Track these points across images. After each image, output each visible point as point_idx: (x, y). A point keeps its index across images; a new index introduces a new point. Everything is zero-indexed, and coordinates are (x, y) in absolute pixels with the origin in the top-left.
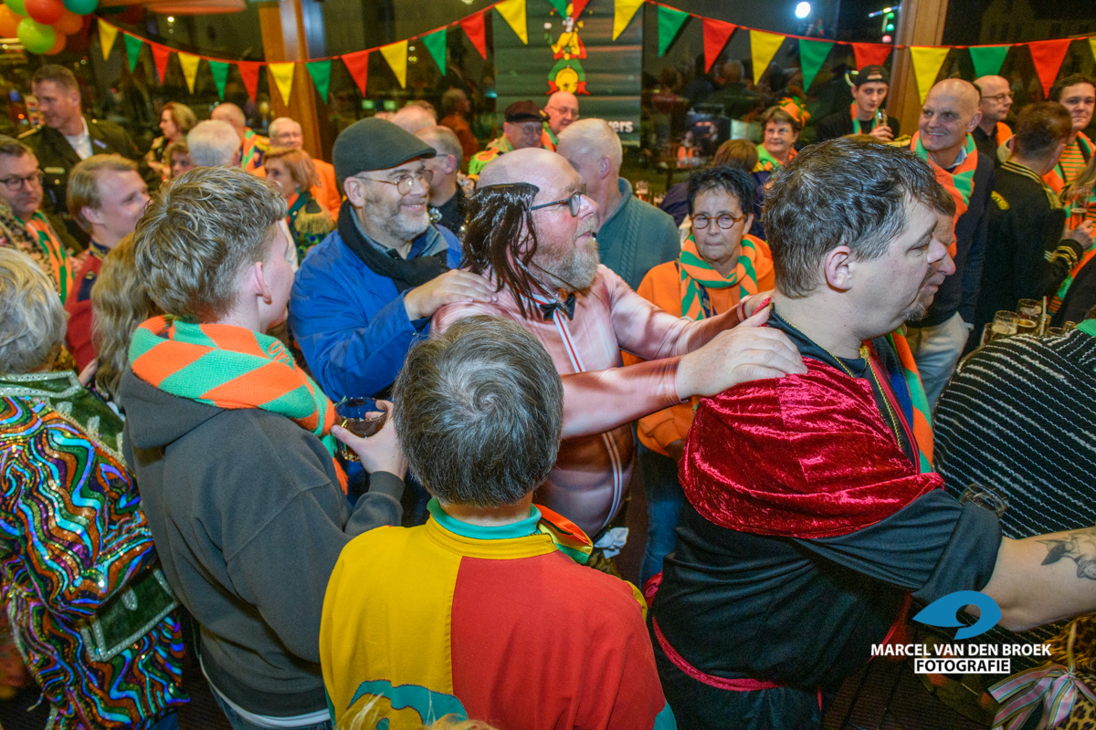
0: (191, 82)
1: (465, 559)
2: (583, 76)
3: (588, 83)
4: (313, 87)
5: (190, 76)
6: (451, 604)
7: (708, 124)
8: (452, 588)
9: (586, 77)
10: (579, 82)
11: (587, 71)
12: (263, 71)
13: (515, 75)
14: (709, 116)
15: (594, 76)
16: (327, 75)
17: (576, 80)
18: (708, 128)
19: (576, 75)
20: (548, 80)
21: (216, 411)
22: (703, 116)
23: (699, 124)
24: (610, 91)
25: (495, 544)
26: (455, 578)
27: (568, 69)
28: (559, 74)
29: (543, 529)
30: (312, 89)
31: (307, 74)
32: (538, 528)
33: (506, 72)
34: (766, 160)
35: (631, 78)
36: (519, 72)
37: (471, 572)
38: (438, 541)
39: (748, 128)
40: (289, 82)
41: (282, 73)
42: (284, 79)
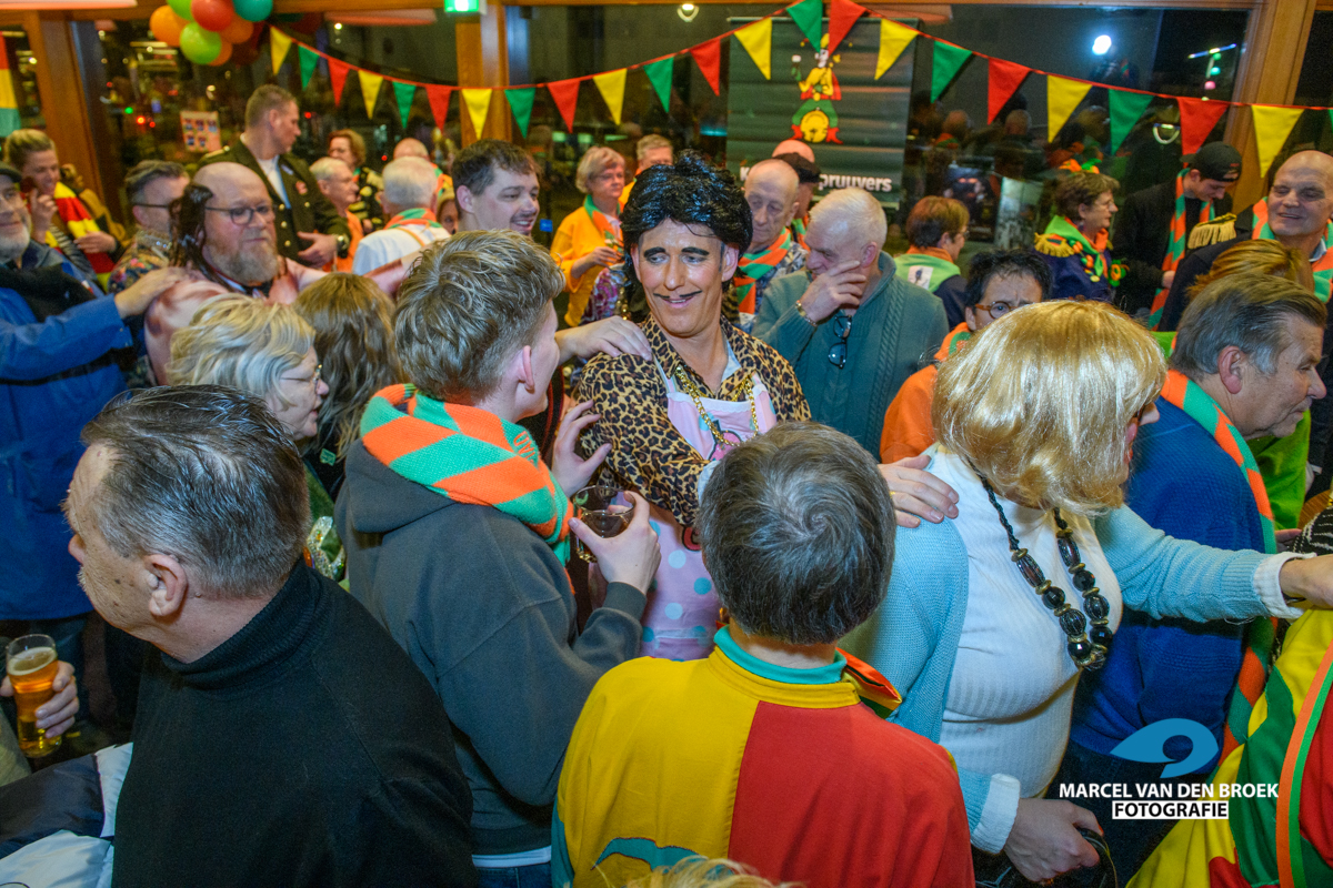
0: (370, 105)
1: (762, 705)
2: (835, 121)
3: (840, 129)
4: (511, 118)
5: (370, 98)
6: (742, 755)
7: (972, 181)
8: (745, 736)
9: (839, 123)
10: (829, 128)
11: (840, 116)
12: (455, 97)
13: (752, 116)
14: (976, 171)
15: (847, 122)
16: (529, 105)
17: (825, 126)
18: (973, 185)
19: (826, 119)
20: (791, 124)
21: (448, 502)
22: (968, 170)
23: (963, 181)
24: (866, 140)
25: (800, 690)
26: (749, 725)
27: (817, 112)
28: (805, 118)
29: (847, 676)
30: (510, 120)
31: (505, 101)
32: (842, 676)
33: (741, 112)
34: (1076, 240)
35: (894, 126)
36: (757, 112)
37: (769, 720)
38: (729, 680)
39: (1023, 189)
40: (484, 112)
41: (477, 100)
42: (478, 108)
